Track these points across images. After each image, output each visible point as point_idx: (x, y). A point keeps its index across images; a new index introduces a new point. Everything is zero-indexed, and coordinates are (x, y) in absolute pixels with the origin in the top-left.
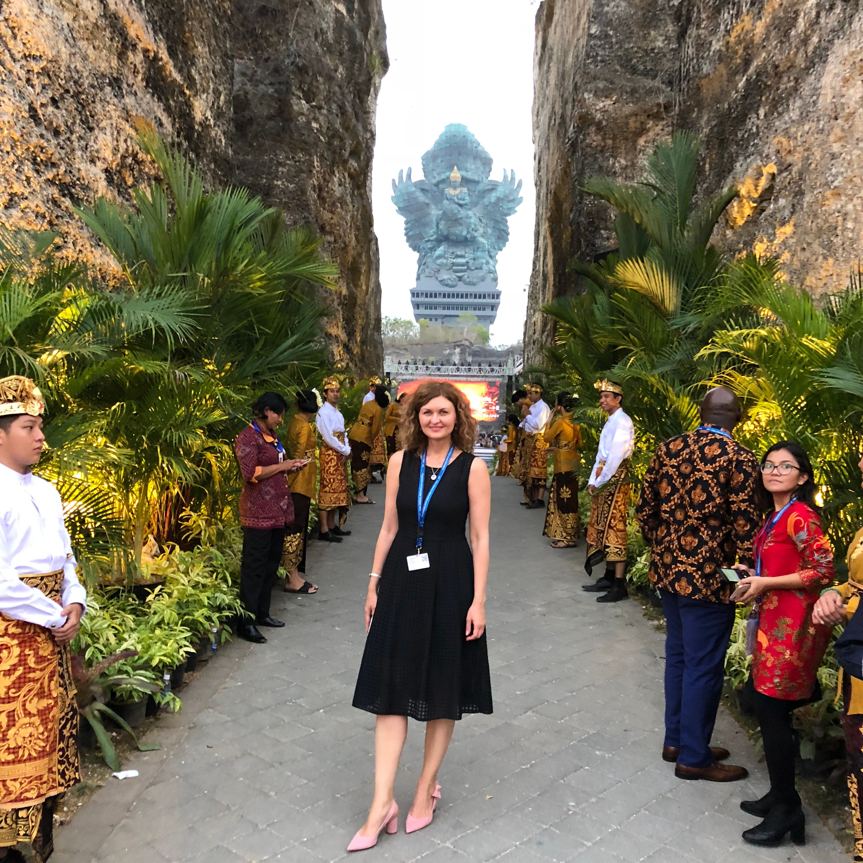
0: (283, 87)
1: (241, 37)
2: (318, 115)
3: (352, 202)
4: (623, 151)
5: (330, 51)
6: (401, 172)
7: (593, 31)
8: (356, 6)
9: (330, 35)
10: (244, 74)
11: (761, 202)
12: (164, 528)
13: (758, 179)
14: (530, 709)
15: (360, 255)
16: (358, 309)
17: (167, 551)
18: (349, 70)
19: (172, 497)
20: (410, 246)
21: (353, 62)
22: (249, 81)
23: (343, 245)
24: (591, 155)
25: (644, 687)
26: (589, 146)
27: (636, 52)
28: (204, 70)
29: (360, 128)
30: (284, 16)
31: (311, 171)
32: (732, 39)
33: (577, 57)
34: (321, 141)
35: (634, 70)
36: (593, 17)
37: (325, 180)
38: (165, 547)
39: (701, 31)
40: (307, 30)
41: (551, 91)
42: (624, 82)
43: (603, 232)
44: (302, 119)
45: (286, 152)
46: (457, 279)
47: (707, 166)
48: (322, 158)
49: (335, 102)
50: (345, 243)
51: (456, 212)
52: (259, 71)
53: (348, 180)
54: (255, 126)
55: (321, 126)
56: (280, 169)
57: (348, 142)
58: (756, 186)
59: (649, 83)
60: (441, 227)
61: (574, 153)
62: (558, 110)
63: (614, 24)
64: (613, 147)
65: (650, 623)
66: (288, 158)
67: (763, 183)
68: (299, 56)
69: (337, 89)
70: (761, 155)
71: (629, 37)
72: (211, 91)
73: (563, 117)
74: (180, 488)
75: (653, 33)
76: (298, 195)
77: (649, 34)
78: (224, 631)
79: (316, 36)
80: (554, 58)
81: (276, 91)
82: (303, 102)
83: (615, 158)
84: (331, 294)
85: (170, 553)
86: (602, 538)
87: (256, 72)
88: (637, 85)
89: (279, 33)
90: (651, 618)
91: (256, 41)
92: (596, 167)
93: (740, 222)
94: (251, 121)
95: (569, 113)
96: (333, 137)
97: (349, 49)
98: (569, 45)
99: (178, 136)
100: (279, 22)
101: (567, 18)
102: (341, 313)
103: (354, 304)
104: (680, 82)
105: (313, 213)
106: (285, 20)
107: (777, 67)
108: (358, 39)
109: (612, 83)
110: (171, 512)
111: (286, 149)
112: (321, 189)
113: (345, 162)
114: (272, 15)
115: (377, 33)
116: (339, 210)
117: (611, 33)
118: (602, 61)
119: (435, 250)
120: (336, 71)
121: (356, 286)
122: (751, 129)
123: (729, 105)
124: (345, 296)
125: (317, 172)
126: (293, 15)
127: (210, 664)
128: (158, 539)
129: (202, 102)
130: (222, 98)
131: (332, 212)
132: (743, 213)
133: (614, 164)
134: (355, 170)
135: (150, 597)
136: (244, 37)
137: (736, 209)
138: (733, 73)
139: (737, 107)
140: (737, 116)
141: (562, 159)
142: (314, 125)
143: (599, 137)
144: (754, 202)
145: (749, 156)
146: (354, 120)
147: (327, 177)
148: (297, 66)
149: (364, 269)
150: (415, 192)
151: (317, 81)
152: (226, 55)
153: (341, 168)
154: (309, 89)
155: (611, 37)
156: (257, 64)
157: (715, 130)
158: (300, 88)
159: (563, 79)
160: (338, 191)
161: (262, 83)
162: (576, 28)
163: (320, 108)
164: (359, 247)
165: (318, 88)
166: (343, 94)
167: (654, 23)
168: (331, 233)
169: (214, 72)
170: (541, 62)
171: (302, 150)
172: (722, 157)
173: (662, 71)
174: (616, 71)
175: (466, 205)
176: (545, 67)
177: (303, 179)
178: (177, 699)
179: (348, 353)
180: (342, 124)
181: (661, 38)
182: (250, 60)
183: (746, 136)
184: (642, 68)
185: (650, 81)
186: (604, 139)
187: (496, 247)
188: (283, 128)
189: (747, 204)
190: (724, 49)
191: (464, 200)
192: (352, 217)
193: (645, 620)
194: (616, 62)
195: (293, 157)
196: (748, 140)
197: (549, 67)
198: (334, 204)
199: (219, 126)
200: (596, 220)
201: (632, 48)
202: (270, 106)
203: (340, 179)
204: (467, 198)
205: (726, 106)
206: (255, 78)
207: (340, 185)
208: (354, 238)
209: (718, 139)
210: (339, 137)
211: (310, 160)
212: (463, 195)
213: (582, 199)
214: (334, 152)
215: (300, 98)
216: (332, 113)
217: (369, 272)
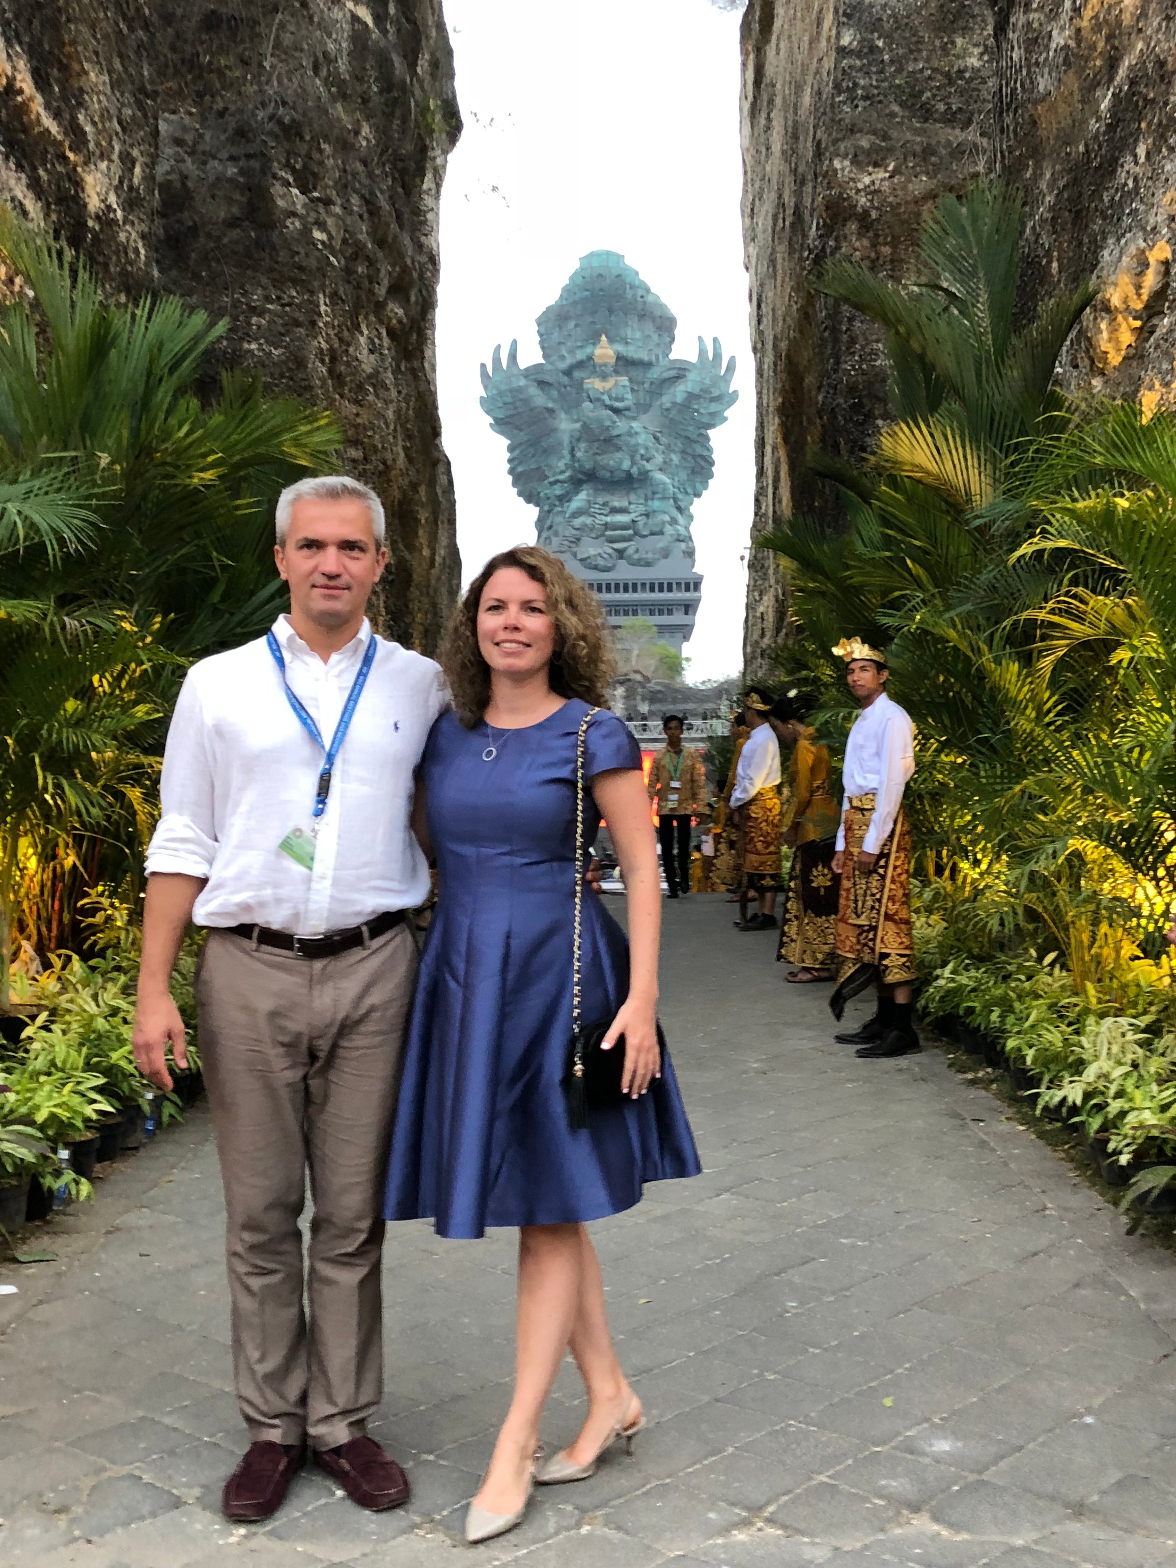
0: (255, 164)
1: (171, 71)
2: (323, 216)
3: (397, 385)
4: (912, 266)
5: (343, 96)
6: (498, 349)
7: (846, 40)
8: (392, 10)
9: (343, 66)
10: (178, 142)
11: (1150, 317)
12: (50, 930)
13: (1141, 274)
14: (727, 1190)
15: (414, 486)
16: (414, 592)
17: (58, 963)
18: (382, 132)
19: (63, 874)
20: (520, 494)
21: (389, 116)
22: (192, 153)
23: (380, 466)
26: (848, 259)
27: (930, 78)
28: (102, 116)
29: (407, 241)
30: (252, 28)
31: (314, 323)
32: (1085, 23)
33: (819, 93)
34: (330, 264)
35: (926, 113)
36: (845, 14)
37: (341, 340)
38: (53, 957)
39: (1032, 16)
40: (297, 54)
41: (775, 166)
42: (909, 136)
44: (294, 225)
45: (265, 288)
46: (615, 554)
47: (1055, 265)
48: (335, 298)
49: (355, 191)
50: (384, 463)
51: (608, 423)
52: (208, 135)
53: (386, 342)
54: (202, 240)
55: (330, 237)
56: (254, 320)
57: (385, 269)
58: (1138, 287)
59: (956, 135)
60: (579, 454)
61: (820, 275)
62: (789, 199)
63: (887, 26)
64: (892, 261)
65: (961, 1076)
66: (268, 299)
67: (1151, 280)
68: (284, 103)
69: (360, 167)
70: (1144, 229)
71: (915, 47)
72: (115, 157)
73: (798, 211)
74: (78, 856)
75: (959, 41)
76: (290, 369)
77: (953, 43)
78: (167, 1103)
79: (316, 67)
80: (778, 101)
81: (242, 172)
82: (295, 191)
83: (898, 280)
85: (63, 968)
86: (873, 940)
87: (201, 136)
88: (934, 142)
89: (245, 63)
91: (200, 77)
93: (1115, 359)
94: (194, 230)
95: (808, 201)
96: (355, 257)
97: (381, 92)
98: (804, 73)
99: (56, 238)
100: (242, 41)
101: (799, 23)
102: (382, 598)
103: (408, 583)
104: (1001, 114)
106: (256, 37)
107: (1161, 64)
108: (397, 72)
109: (885, 137)
110: (61, 900)
111: (264, 280)
112: (334, 359)
113: (379, 307)
114: (230, 27)
115: (435, 64)
116: (371, 398)
117: (880, 43)
118: (865, 98)
119: (569, 501)
120: (357, 133)
121: (408, 545)
122: (1126, 184)
123: (1086, 145)
125: (326, 324)
126: (269, 26)
127: (142, 1152)
128: (41, 950)
129: (99, 175)
130: (138, 170)
131: (357, 402)
132: (1118, 341)
134: (400, 322)
135: (28, 1032)
136: (177, 72)
137: (1105, 335)
138: (1091, 87)
139: (1100, 147)
140: (1101, 164)
141: (798, 290)
142: (318, 235)
143: (866, 242)
144: (1135, 318)
145: (1123, 235)
146: (394, 226)
147: (346, 333)
148: (280, 122)
149: (423, 516)
150: (527, 386)
151: (321, 151)
152: (142, 90)
153: (372, 318)
154: (305, 166)
155: (881, 51)
156: (203, 119)
157: (1066, 195)
158: (288, 166)
159: (795, 137)
160: (368, 362)
161: (214, 157)
162: (814, 40)
163: (327, 202)
164: (412, 472)
165: (321, 163)
166: (370, 175)
167: (961, 23)
169: (120, 123)
170: (754, 112)
171: (295, 282)
172: (1080, 244)
173: (980, 113)
174: (893, 115)
175: (628, 409)
176: (763, 122)
177: (299, 339)
178: (83, 1180)
180: (373, 233)
181: (976, 51)
182: (191, 114)
183: (1117, 198)
184: (942, 107)
185: (957, 131)
186: (874, 245)
187: (690, 490)
188: (257, 242)
189: (1124, 325)
190: (1072, 43)
191: (622, 399)
192: (398, 412)
193: (949, 1073)
194: (891, 98)
195: (279, 298)
196: (1121, 205)
197: (769, 119)
198: (360, 387)
199: (133, 224)
200: (865, 401)
201: (922, 71)
202: (230, 201)
203: (371, 340)
204: (629, 396)
205: (1081, 148)
206: (200, 148)
207: (371, 351)
208: (402, 454)
209: (1070, 211)
210: (368, 258)
211: (311, 302)
212: (621, 391)
213: (838, 362)
214: (358, 287)
215: (289, 184)
216: (351, 213)
217: (436, 522)
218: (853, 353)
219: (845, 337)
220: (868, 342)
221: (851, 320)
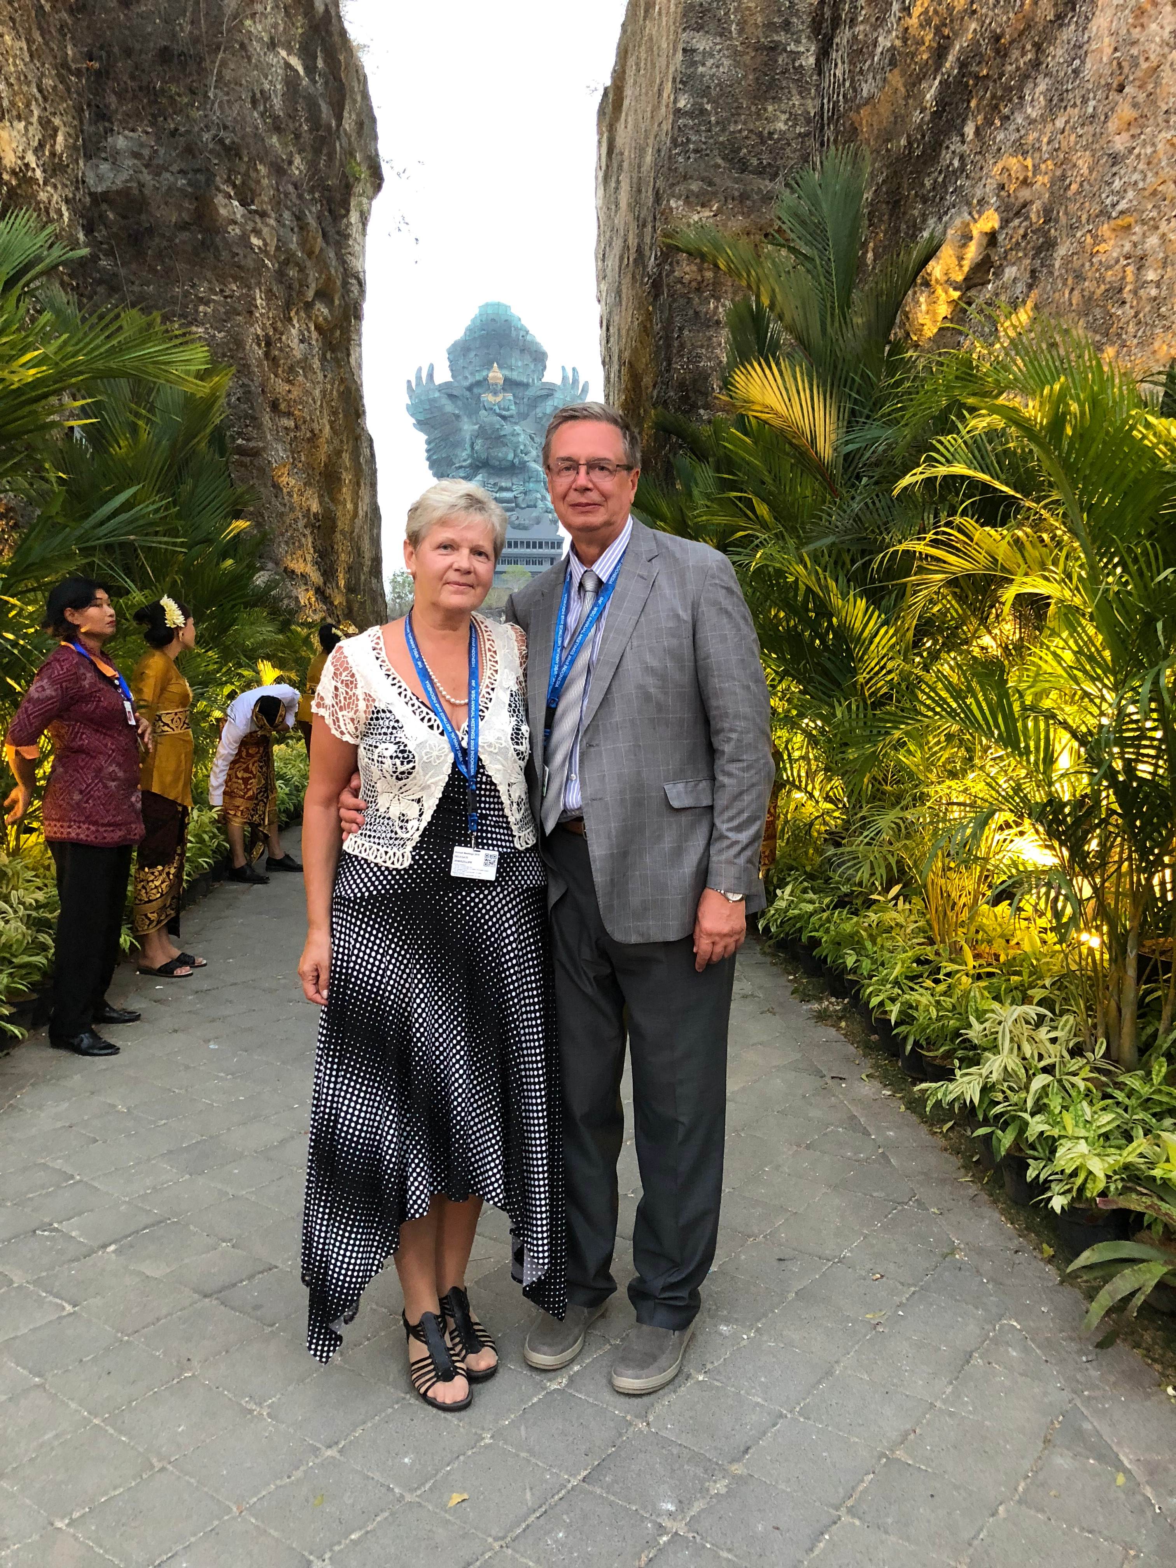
0: (201, 177)
1: (130, 95)
2: (259, 225)
3: (323, 369)
4: (730, 290)
5: (277, 128)
6: (420, 370)
7: (681, 104)
8: (320, 64)
9: (277, 102)
10: (136, 155)
11: (968, 288)
13: (964, 246)
15: (339, 453)
16: (338, 536)
18: (312, 165)
21: (317, 151)
22: (147, 166)
23: (308, 435)
24: (683, 296)
25: (808, 1147)
26: (680, 281)
27: (747, 138)
28: (18, 79)
29: (332, 255)
30: (199, 63)
31: (251, 313)
32: (913, 22)
33: (659, 151)
34: (266, 266)
35: (743, 166)
36: (681, 82)
37: (275, 329)
39: (860, 28)
40: (237, 88)
41: (623, 217)
42: (729, 183)
43: (702, 411)
44: (234, 231)
45: (210, 282)
47: (870, 255)
48: (270, 295)
49: (287, 208)
50: (312, 431)
51: (498, 426)
52: (162, 151)
53: (315, 335)
55: (266, 244)
56: (201, 308)
57: (313, 275)
58: (961, 258)
59: (766, 185)
60: (477, 448)
61: (656, 297)
62: (633, 242)
63: (713, 93)
64: (714, 284)
66: (212, 290)
67: (972, 252)
68: (225, 128)
69: (291, 188)
70: (969, 204)
71: (737, 112)
72: (34, 119)
73: (639, 250)
75: (770, 108)
76: (230, 350)
77: (765, 110)
79: (254, 102)
80: (626, 165)
81: (190, 184)
82: (236, 203)
83: (718, 299)
84: (292, 509)
87: (156, 151)
88: (749, 188)
89: (193, 92)
90: (806, 998)
91: (156, 102)
92: (691, 312)
93: (930, 330)
95: (648, 240)
96: (286, 262)
97: (311, 130)
98: (647, 137)
100: (190, 74)
101: (643, 97)
102: (310, 540)
103: (333, 528)
104: (822, 129)
105: (257, 380)
106: (203, 72)
107: (997, 38)
108: (324, 116)
109: (711, 184)
111: (209, 274)
112: (268, 344)
113: (309, 306)
114: (180, 62)
115: (360, 125)
116: (301, 378)
117: (709, 107)
118: (696, 151)
120: (290, 163)
121: (333, 500)
122: (951, 164)
123: (909, 136)
124: (316, 515)
125: (262, 315)
126: (214, 62)
129: (15, 133)
130: (60, 138)
131: (289, 382)
132: (935, 314)
133: (716, 308)
134: (325, 319)
136: (135, 97)
137: (924, 307)
138: (914, 82)
139: (923, 136)
140: (923, 152)
141: (639, 309)
142: (255, 241)
143: (695, 268)
144: (955, 289)
145: (946, 213)
146: (320, 240)
147: (279, 324)
148: (221, 141)
149: (347, 477)
150: (439, 398)
151: (257, 170)
152: (65, 65)
153: (303, 314)
154: (243, 183)
155: (709, 114)
156: (158, 139)
157: (884, 188)
158: (229, 181)
159: (639, 191)
160: (298, 350)
161: (167, 170)
162: (656, 108)
163: (263, 215)
164: (336, 442)
165: (258, 182)
166: (300, 197)
167: (772, 93)
168: (289, 414)
170: (606, 178)
171: (235, 279)
172: (897, 231)
173: (785, 167)
174: (718, 166)
175: (512, 417)
176: (613, 185)
177: (238, 325)
179: (325, 603)
180: (303, 243)
181: (784, 117)
182: (147, 133)
183: (940, 180)
184: (755, 162)
185: (767, 182)
186: (700, 270)
188: (203, 243)
189: (943, 296)
190: (898, 43)
191: (508, 410)
192: (324, 392)
193: (794, 1000)
194: (716, 152)
195: (222, 291)
196: (944, 184)
197: (618, 182)
198: (291, 369)
199: (55, 187)
200: (691, 394)
201: (740, 131)
202: (180, 208)
203: (301, 332)
204: (513, 407)
205: (903, 142)
206: (155, 162)
207: (302, 341)
208: (328, 427)
209: (888, 203)
210: (297, 264)
211: (248, 296)
212: (507, 404)
213: (669, 364)
214: (290, 287)
215: (230, 197)
216: (284, 226)
217: (358, 484)
218: (682, 356)
219: (676, 343)
220: (694, 347)
221: (681, 329)
